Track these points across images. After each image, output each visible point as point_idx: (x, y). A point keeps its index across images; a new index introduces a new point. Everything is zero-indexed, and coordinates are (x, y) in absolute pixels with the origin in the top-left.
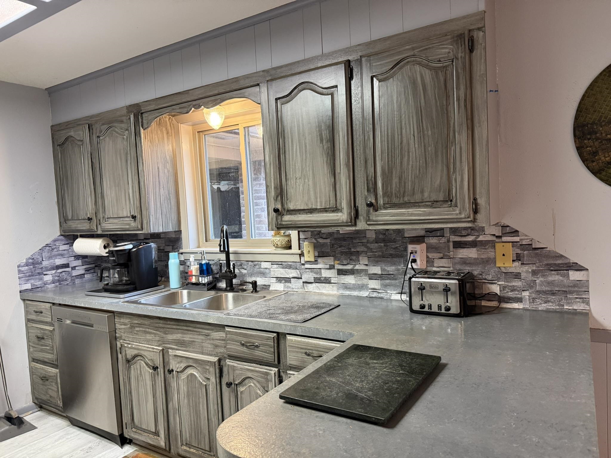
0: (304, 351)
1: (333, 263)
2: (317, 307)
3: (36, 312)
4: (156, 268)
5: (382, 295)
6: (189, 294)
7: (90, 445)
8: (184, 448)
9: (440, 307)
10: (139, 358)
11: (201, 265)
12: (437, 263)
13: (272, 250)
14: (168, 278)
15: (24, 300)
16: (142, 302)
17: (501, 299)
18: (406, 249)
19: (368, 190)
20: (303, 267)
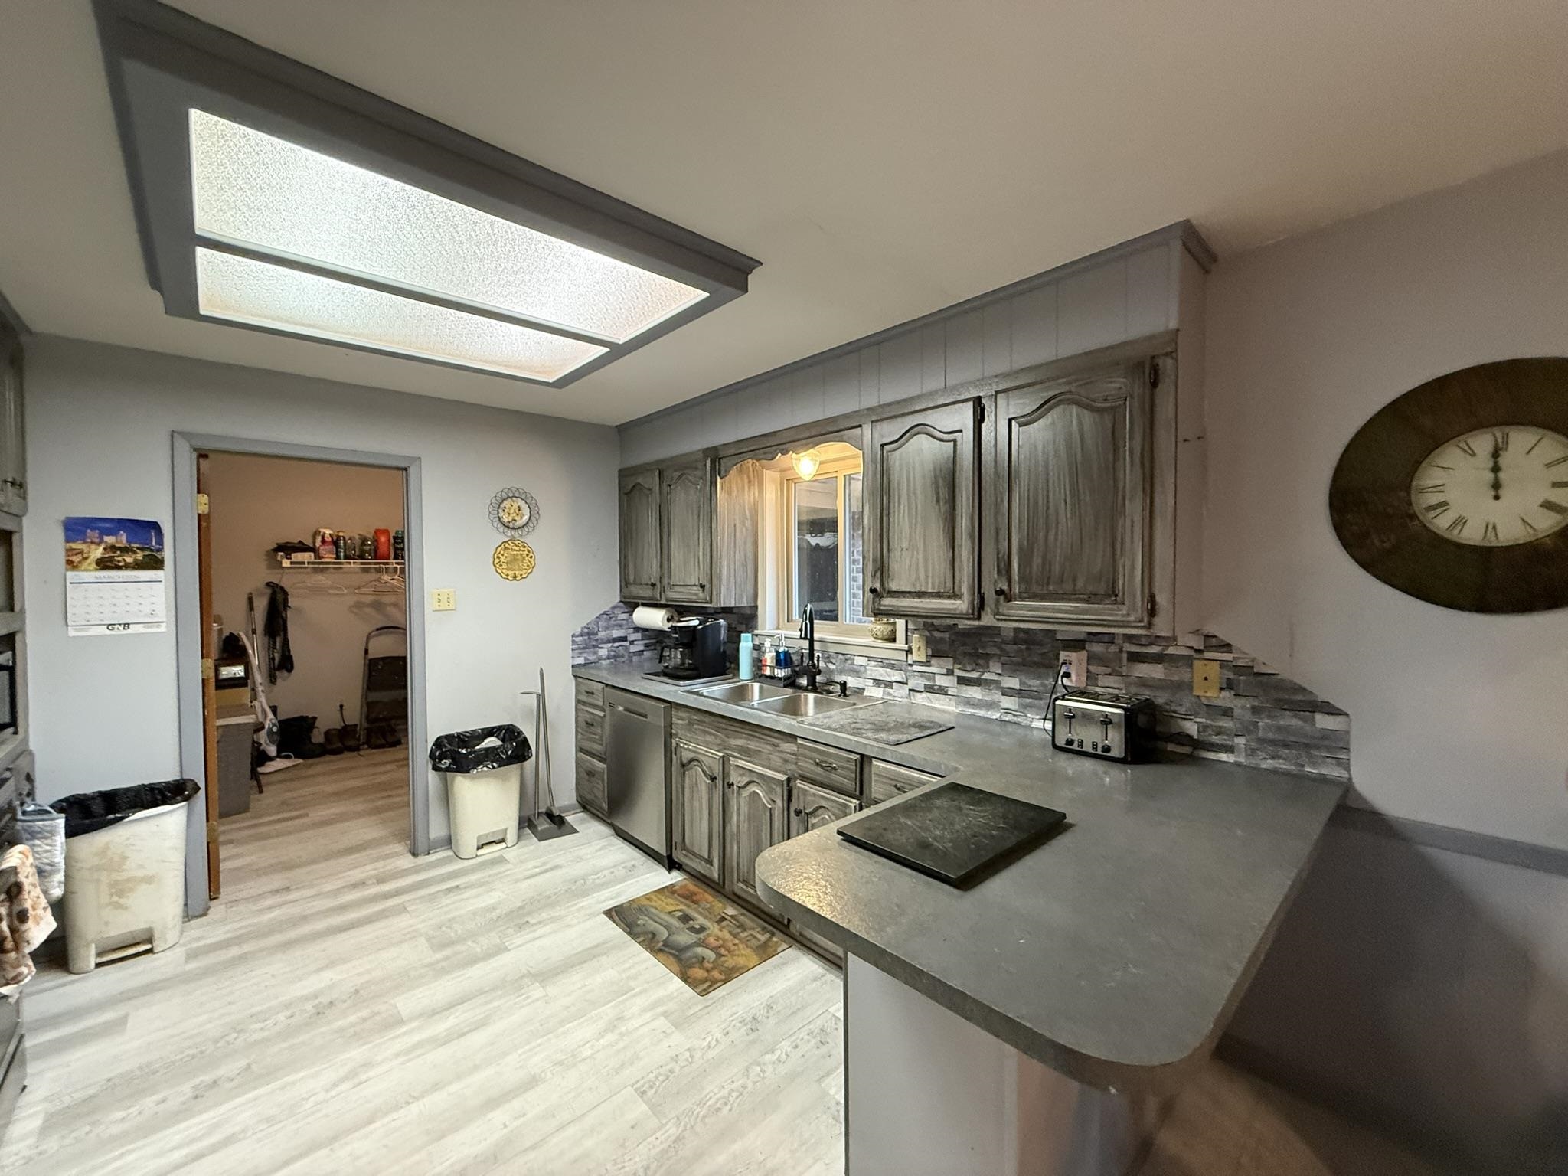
0: (894, 783)
1: (951, 668)
2: (921, 727)
3: (587, 692)
4: (724, 652)
5: (1019, 720)
6: (761, 688)
7: (633, 863)
8: (741, 885)
9: (1095, 746)
10: (696, 763)
11: (778, 653)
12: (1104, 680)
13: (869, 641)
14: (738, 664)
15: (575, 676)
16: (705, 694)
17: (1197, 744)
18: (1057, 657)
19: (999, 572)
20: (910, 668)
